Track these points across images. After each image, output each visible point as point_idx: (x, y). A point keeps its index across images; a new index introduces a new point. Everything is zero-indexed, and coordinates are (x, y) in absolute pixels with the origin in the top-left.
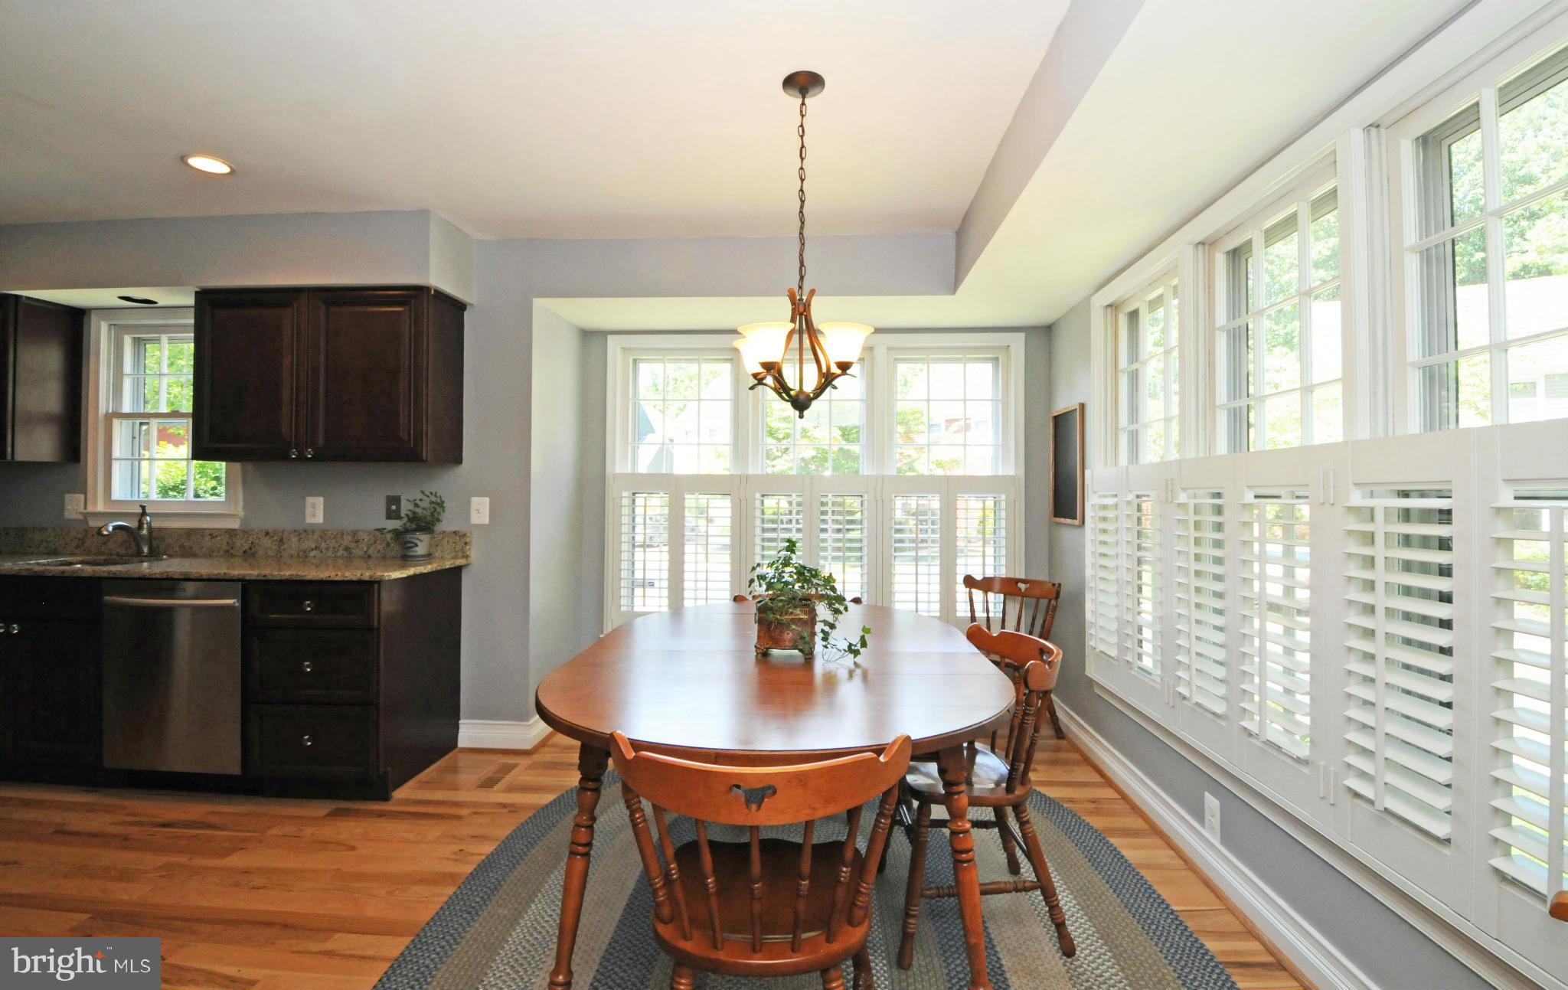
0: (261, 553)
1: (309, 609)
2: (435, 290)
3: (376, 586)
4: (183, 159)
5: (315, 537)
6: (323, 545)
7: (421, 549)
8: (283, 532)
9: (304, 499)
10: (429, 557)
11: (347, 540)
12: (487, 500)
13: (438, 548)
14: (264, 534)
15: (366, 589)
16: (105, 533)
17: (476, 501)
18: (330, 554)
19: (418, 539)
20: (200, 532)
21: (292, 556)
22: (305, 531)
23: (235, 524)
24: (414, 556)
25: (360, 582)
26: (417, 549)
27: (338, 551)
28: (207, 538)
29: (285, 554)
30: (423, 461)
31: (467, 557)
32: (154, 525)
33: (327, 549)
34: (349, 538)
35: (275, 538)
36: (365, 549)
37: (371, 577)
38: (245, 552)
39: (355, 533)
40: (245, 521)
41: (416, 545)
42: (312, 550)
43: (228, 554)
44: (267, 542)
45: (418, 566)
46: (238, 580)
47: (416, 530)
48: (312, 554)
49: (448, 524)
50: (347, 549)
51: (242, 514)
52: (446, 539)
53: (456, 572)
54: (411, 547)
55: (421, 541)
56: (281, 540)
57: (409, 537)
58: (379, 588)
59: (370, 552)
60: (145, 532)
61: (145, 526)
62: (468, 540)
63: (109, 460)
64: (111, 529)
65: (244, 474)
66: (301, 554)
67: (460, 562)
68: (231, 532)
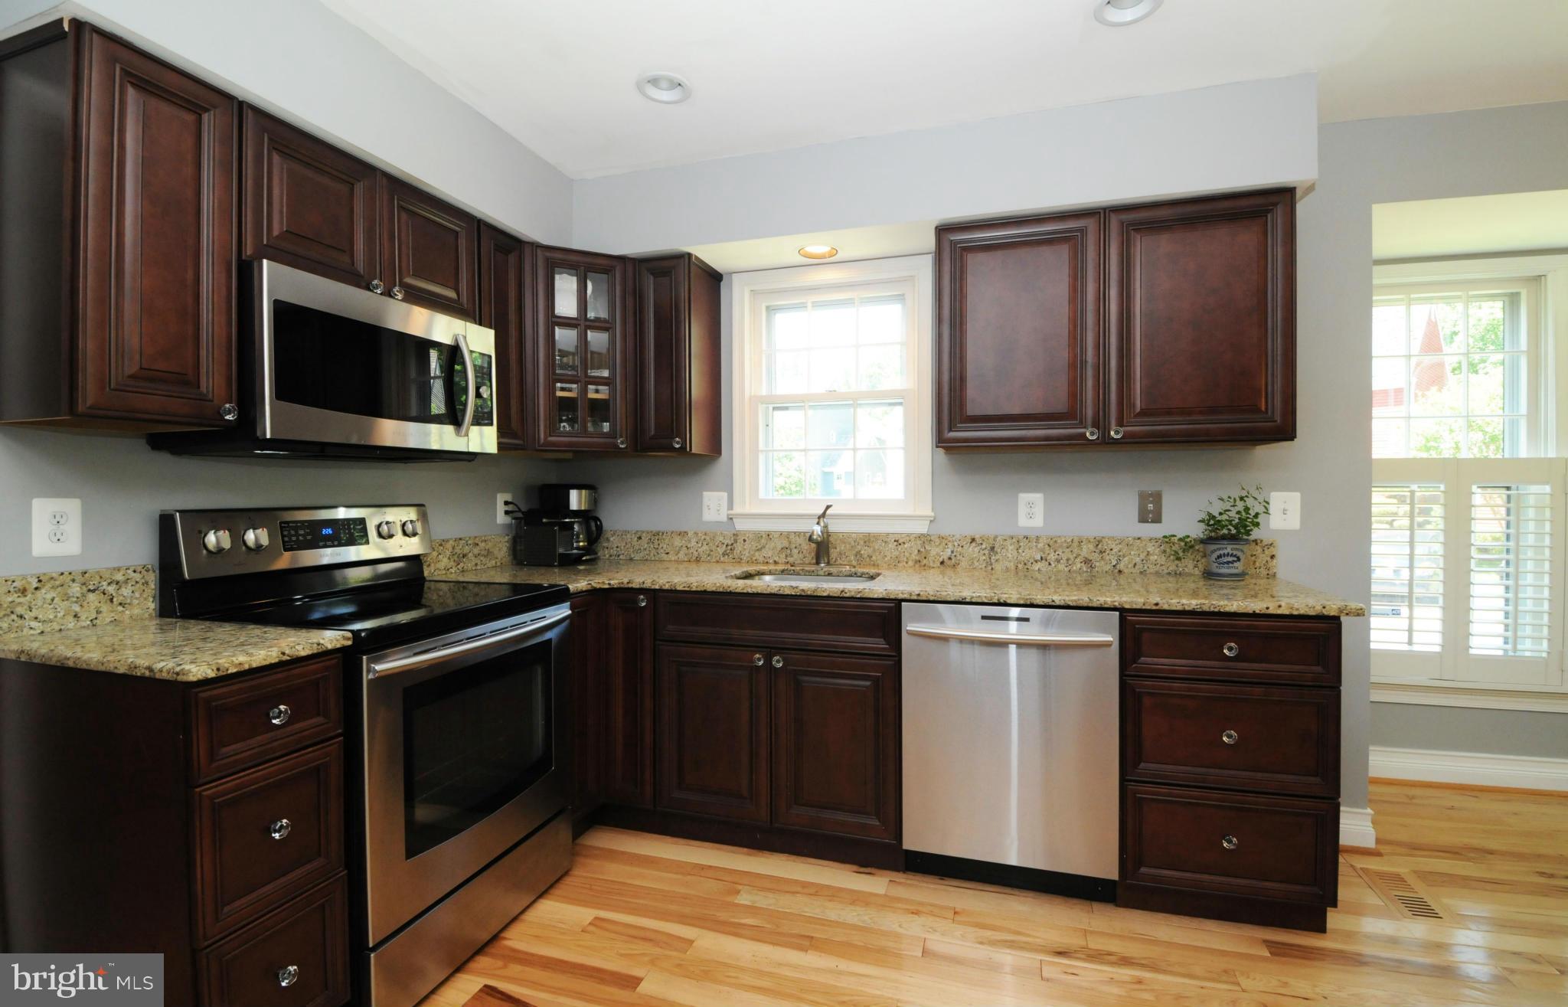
0: (964, 565)
5: (1040, 545)
6: (1052, 557)
8: (995, 538)
9: (1014, 496)
11: (1086, 550)
12: (1296, 496)
14: (969, 540)
18: (1061, 567)
20: (883, 538)
21: (1007, 570)
22: (1023, 538)
23: (922, 528)
27: (1074, 563)
28: (892, 545)
29: (998, 567)
33: (1058, 561)
34: (1091, 547)
35: (984, 546)
36: (1114, 563)
38: (942, 563)
39: (1099, 542)
40: (936, 524)
42: (1037, 562)
43: (921, 563)
44: (972, 550)
46: (1114, 609)
48: (1036, 567)
50: (1087, 561)
51: (931, 516)
56: (992, 548)
59: (1121, 566)
63: (755, 451)
66: (1020, 566)
68: (920, 538)
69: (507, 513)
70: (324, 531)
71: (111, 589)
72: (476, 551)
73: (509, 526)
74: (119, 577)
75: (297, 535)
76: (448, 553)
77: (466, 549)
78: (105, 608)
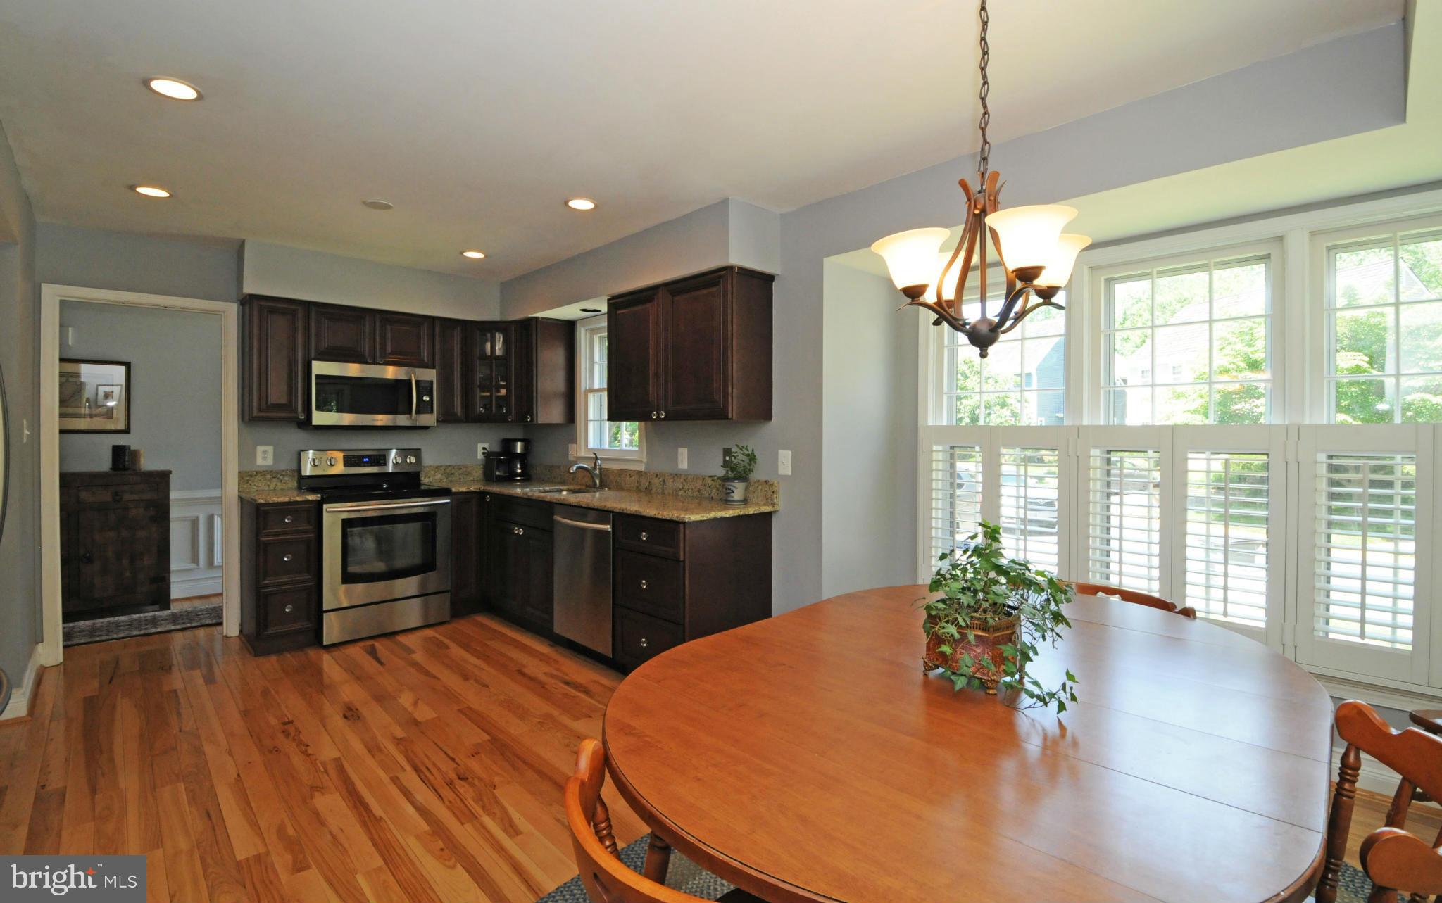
0: (654, 490)
1: (644, 539)
2: (738, 268)
3: (682, 526)
4: (566, 203)
5: (682, 480)
6: (686, 487)
7: (737, 495)
8: (665, 475)
9: (677, 449)
10: (745, 501)
11: (699, 484)
12: (790, 452)
13: (755, 495)
14: (655, 476)
15: (672, 528)
16: (572, 471)
17: (781, 453)
18: (690, 494)
19: (733, 486)
20: (625, 473)
21: (669, 494)
22: (676, 475)
23: (642, 468)
24: (733, 501)
25: (671, 521)
26: (732, 494)
28: (628, 477)
29: (666, 492)
30: (728, 419)
31: (773, 504)
32: (603, 466)
33: (688, 490)
34: (700, 482)
35: (661, 480)
36: (710, 492)
37: (677, 517)
38: (646, 489)
39: (703, 478)
40: (647, 465)
41: (733, 492)
42: (680, 490)
43: (639, 489)
44: (657, 482)
45: (734, 509)
46: (620, 514)
47: (735, 478)
48: (680, 493)
49: (758, 474)
51: (645, 460)
52: (760, 487)
53: (768, 516)
54: (729, 493)
55: (737, 488)
56: (664, 482)
57: (728, 484)
58: (684, 528)
59: (713, 495)
60: (597, 472)
61: (598, 467)
62: (775, 489)
63: (587, 421)
64: (575, 468)
65: (646, 429)
66: (674, 492)
67: (768, 509)
68: (639, 473)
69: (483, 453)
70: (367, 460)
71: (281, 477)
72: (460, 472)
73: (482, 460)
74: (284, 473)
75: (351, 461)
76: (441, 472)
77: (453, 471)
78: (279, 484)
